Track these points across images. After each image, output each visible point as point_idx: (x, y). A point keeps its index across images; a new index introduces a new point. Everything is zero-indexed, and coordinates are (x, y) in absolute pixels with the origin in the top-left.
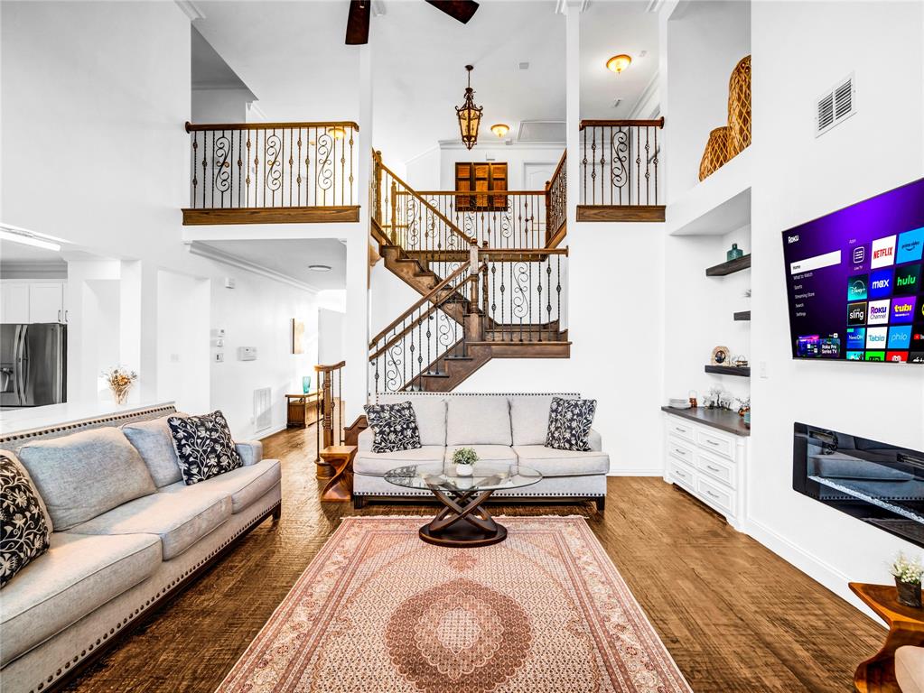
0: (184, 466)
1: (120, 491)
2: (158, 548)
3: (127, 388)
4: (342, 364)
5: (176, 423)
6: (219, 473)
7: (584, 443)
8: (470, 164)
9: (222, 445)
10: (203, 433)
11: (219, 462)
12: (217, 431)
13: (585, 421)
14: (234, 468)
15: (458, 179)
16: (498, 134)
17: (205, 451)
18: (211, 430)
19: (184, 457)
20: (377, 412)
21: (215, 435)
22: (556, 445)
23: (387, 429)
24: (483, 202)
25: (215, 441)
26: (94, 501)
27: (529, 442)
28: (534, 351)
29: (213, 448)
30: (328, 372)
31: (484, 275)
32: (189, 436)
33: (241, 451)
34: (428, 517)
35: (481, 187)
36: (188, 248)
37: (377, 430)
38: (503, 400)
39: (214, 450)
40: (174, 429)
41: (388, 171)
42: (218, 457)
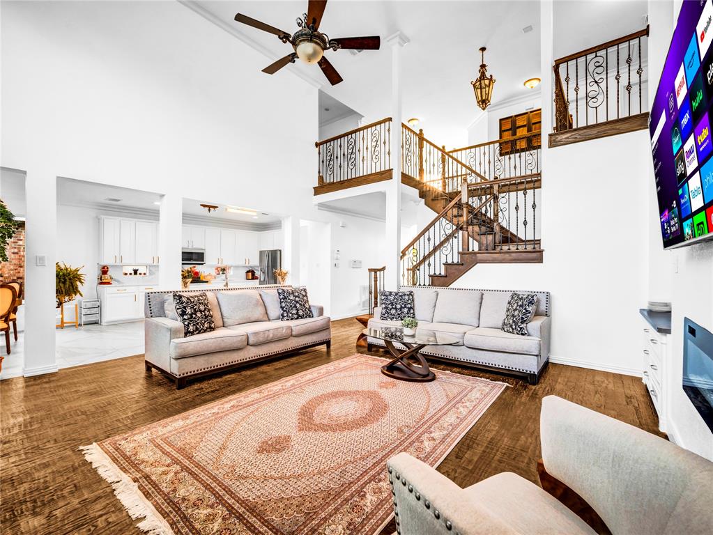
0: (282, 312)
1: (249, 316)
2: (244, 338)
3: (286, 277)
4: (384, 269)
5: (280, 291)
6: (297, 318)
7: (521, 328)
8: (511, 117)
9: (300, 304)
10: (292, 297)
11: (297, 313)
12: (299, 297)
13: (524, 311)
14: (306, 317)
15: (501, 132)
16: (530, 88)
17: (291, 306)
18: (296, 297)
19: (282, 308)
20: (386, 296)
21: (297, 299)
22: (506, 329)
23: (390, 306)
24: (523, 144)
25: (297, 302)
26: (237, 318)
27: (490, 326)
28: (510, 258)
29: (295, 305)
30: (376, 272)
31: (495, 202)
32: (285, 298)
33: (312, 309)
34: (388, 360)
35: (522, 132)
36: (317, 207)
37: (384, 306)
38: (478, 294)
39: (295, 306)
40: (279, 294)
41: (427, 141)
42: (298, 310)
